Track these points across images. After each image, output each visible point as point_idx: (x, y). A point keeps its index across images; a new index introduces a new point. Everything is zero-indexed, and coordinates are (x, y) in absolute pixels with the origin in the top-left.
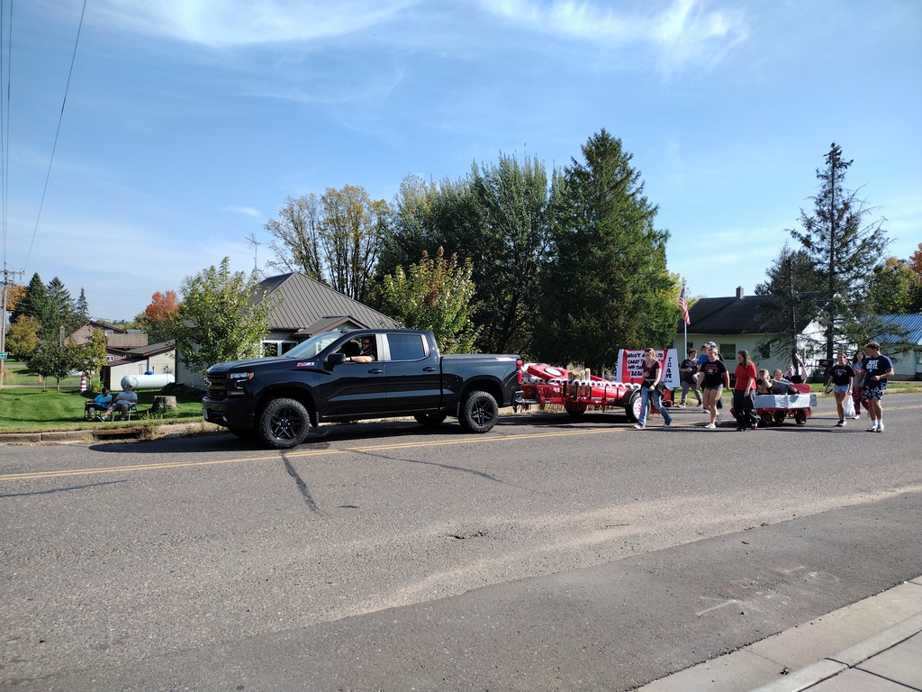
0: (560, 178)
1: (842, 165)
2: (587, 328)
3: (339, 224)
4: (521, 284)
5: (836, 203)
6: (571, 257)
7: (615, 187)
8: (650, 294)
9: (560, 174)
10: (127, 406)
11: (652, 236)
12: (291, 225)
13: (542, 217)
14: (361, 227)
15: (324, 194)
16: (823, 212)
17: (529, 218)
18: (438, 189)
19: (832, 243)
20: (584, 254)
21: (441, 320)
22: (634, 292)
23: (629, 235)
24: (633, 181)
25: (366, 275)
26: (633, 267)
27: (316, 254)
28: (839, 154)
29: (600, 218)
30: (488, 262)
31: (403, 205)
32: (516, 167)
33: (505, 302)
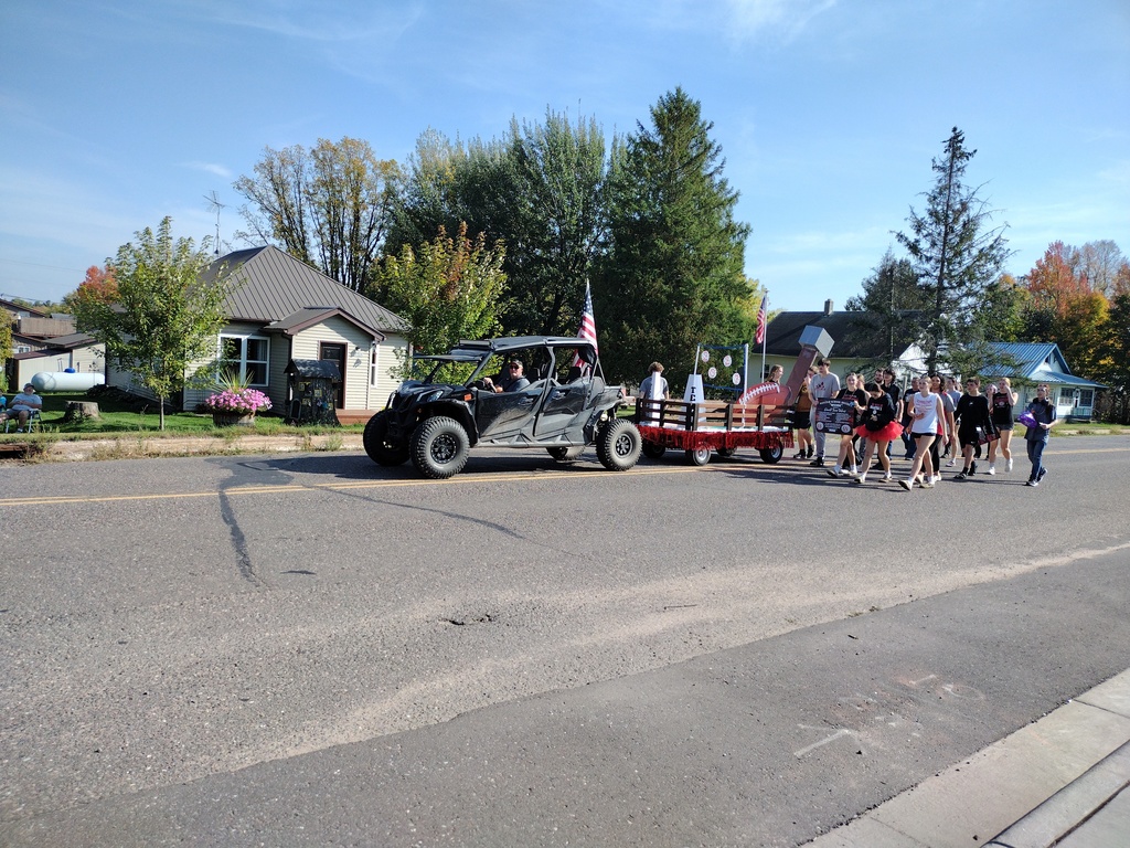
0: (622, 148)
1: (963, 155)
2: (645, 340)
3: (333, 187)
4: (566, 281)
5: (952, 202)
6: (630, 250)
7: (689, 163)
8: (723, 302)
9: (622, 142)
10: (26, 413)
11: (730, 229)
12: (270, 185)
13: (596, 197)
14: (363, 195)
15: (315, 147)
16: (936, 212)
17: (579, 196)
18: (466, 151)
19: (944, 250)
20: (645, 248)
21: (461, 320)
22: (704, 299)
23: (702, 227)
24: (712, 158)
25: (368, 258)
26: (706, 267)
27: (302, 227)
28: (961, 141)
29: (669, 202)
30: (526, 251)
31: (419, 169)
32: (567, 129)
33: (546, 303)
